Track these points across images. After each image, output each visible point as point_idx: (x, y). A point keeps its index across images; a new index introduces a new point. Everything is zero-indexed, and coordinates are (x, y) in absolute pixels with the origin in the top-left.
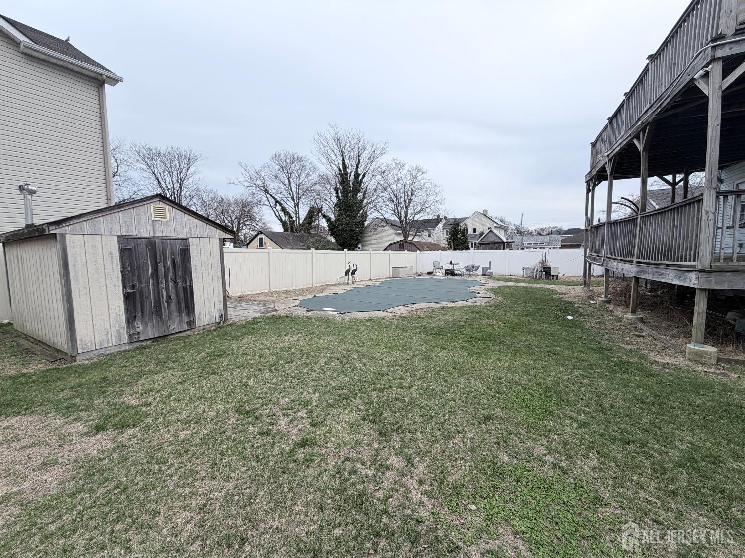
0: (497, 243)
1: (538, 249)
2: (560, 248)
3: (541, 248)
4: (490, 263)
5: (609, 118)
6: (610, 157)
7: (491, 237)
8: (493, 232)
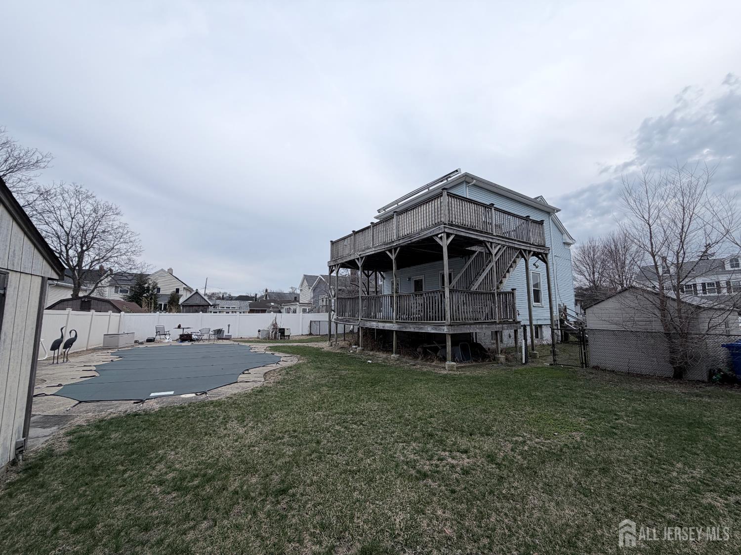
0: (203, 306)
1: (230, 313)
2: (249, 312)
3: (233, 312)
4: (229, 326)
5: (353, 231)
6: (361, 256)
7: (197, 299)
8: (199, 294)
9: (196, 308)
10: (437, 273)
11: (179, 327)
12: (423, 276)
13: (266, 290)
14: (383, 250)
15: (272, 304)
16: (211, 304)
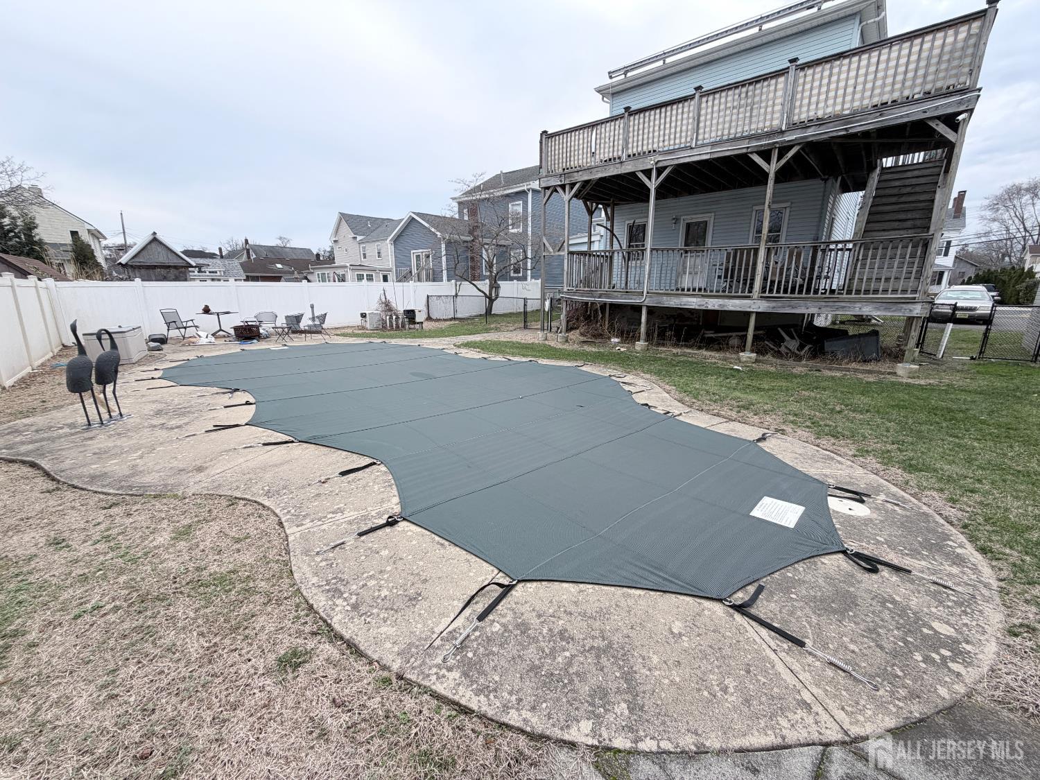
0: (176, 267)
2: (245, 280)
4: (312, 307)
6: (660, 165)
7: (159, 253)
8: (161, 243)
9: (163, 272)
10: (750, 210)
11: (207, 310)
12: (713, 214)
13: (247, 241)
14: (744, 151)
15: (279, 266)
16: (194, 264)
